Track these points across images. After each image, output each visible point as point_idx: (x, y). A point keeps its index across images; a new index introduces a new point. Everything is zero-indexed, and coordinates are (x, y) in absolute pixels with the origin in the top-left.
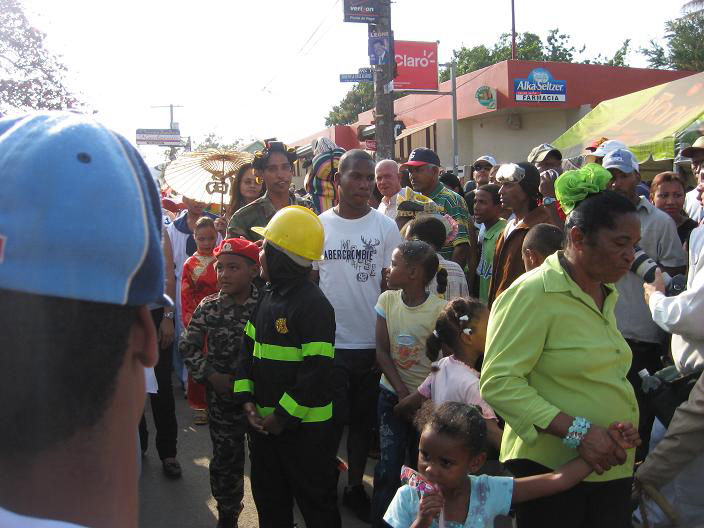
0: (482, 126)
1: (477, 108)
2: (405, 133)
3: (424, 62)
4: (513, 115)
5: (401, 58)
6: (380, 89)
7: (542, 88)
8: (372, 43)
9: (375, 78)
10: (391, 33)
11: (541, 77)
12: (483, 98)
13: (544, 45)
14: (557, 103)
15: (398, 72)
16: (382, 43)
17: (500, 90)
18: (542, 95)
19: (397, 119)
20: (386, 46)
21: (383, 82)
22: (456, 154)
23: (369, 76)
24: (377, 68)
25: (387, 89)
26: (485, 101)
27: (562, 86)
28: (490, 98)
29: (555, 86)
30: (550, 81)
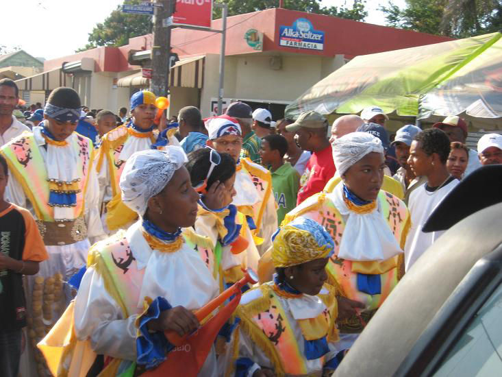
0: (246, 63)
1: (245, 48)
2: (178, 64)
3: (200, 1)
4: (276, 57)
6: (159, 22)
7: (303, 36)
9: (156, 11)
11: (303, 26)
12: (251, 40)
14: (315, 51)
15: (177, 9)
17: (266, 34)
18: (303, 43)
19: (174, 51)
21: (162, 16)
22: (222, 86)
23: (149, 9)
25: (166, 23)
26: (252, 42)
27: (320, 36)
28: (257, 40)
29: (315, 35)
30: (311, 30)
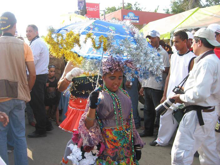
3: (95, 9)
5: (88, 8)
7: (132, 18)
8: (79, 3)
11: (131, 15)
13: (133, 7)
14: (136, 23)
15: (87, 12)
16: (82, 3)
18: (132, 20)
24: (80, 11)
27: (137, 18)
29: (135, 18)
30: (134, 16)
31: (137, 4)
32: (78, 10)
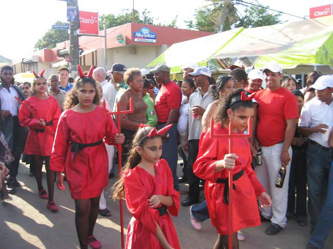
0: (118, 52)
1: (117, 44)
2: (83, 54)
3: (92, 21)
4: (133, 48)
5: (82, 19)
6: (72, 33)
7: (146, 36)
8: (69, 11)
9: (70, 28)
10: (78, 7)
11: (145, 31)
12: (120, 39)
13: (141, 16)
15: (81, 26)
16: (73, 11)
17: (127, 36)
18: (146, 39)
19: (80, 47)
20: (75, 13)
21: (73, 30)
23: (66, 27)
25: (76, 33)
26: (120, 41)
27: (154, 36)
28: (123, 40)
29: (151, 35)
30: (149, 33)
31: (146, 12)
32: (67, 22)
